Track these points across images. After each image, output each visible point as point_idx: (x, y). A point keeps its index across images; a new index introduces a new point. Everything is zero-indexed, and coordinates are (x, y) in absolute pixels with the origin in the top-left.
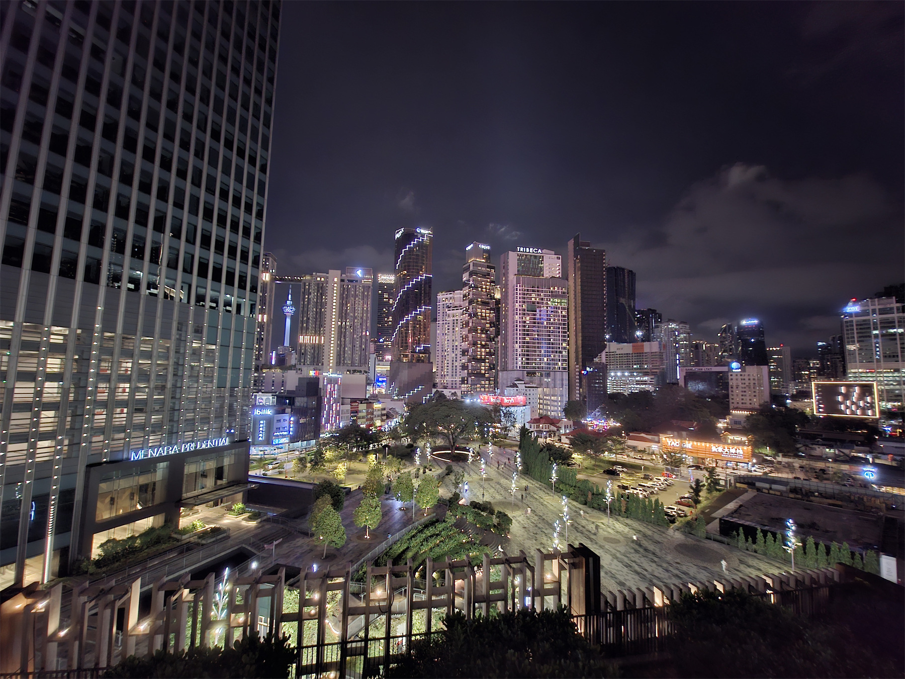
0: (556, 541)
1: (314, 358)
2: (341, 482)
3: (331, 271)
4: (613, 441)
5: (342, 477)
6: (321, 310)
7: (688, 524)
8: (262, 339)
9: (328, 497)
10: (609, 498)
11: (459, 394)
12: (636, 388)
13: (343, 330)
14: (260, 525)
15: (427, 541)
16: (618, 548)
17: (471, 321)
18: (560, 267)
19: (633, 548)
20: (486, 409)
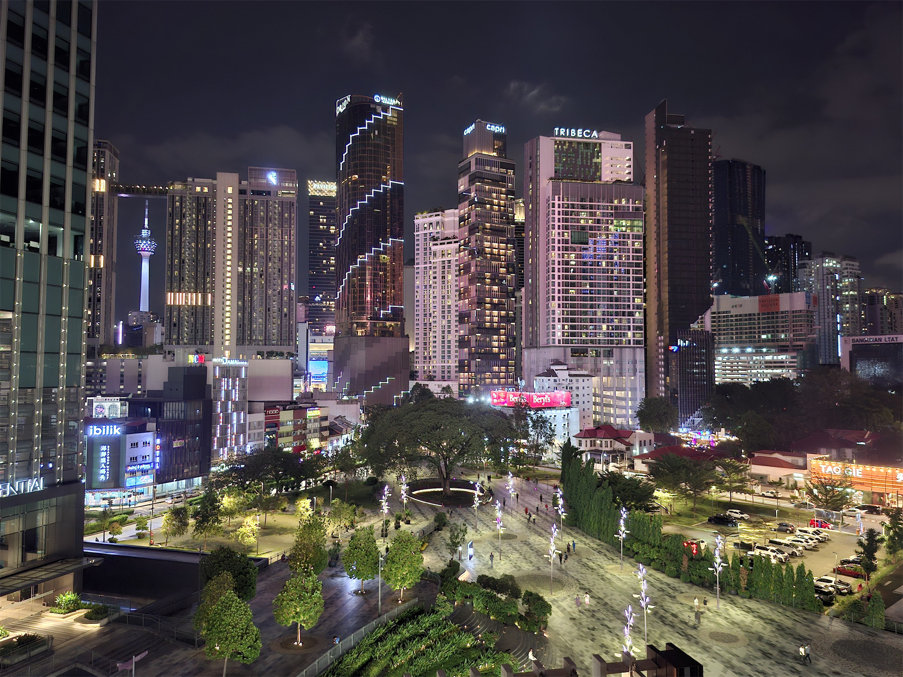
0: (628, 643)
1: (196, 331)
2: (250, 549)
3: (220, 175)
4: (725, 467)
5: (252, 540)
6: (205, 245)
7: (855, 606)
8: (99, 300)
9: (227, 576)
10: (719, 566)
11: (455, 387)
12: (765, 375)
13: (248, 281)
14: (107, 630)
15: (404, 647)
16: (734, 651)
17: (473, 263)
18: (631, 163)
19: (760, 650)
20: (501, 414)
